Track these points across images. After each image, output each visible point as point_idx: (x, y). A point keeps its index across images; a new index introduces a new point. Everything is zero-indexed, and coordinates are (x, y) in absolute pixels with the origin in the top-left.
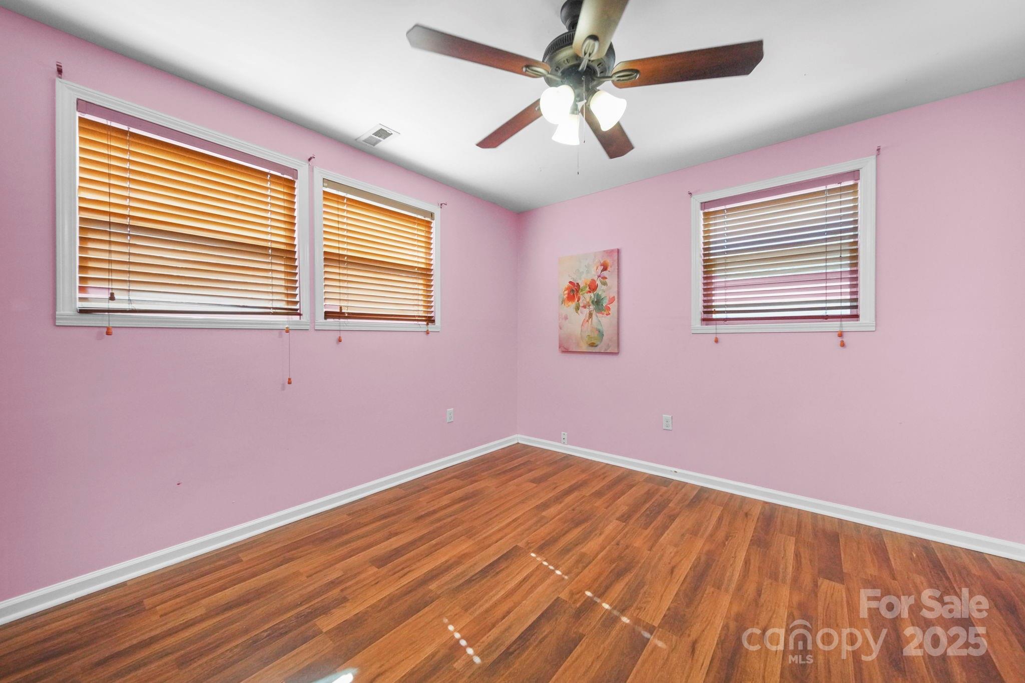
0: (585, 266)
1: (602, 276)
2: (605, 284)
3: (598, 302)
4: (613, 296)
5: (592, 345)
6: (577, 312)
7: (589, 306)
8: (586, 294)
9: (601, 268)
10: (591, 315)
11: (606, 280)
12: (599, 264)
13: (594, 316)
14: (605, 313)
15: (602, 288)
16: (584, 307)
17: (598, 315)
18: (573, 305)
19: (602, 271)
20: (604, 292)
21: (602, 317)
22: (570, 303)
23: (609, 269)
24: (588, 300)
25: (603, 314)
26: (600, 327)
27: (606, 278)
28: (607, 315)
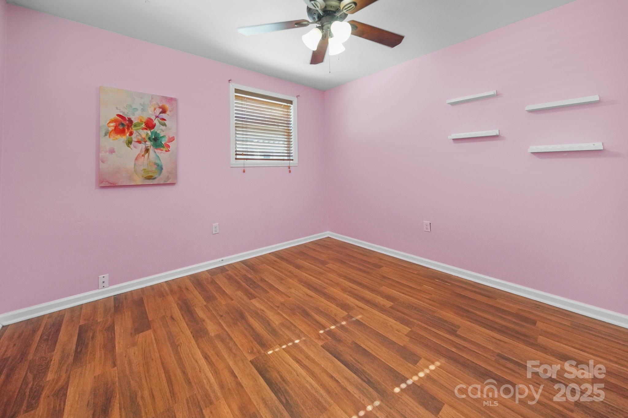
0: (140, 104)
1: (161, 117)
2: (164, 125)
3: (156, 140)
4: (172, 136)
5: (150, 178)
6: (129, 147)
7: (145, 142)
8: (141, 130)
9: (158, 111)
10: (147, 150)
11: (165, 122)
12: (157, 106)
13: (151, 151)
14: (164, 149)
15: (160, 128)
16: (139, 142)
17: (156, 150)
18: (123, 139)
19: (160, 113)
20: (163, 131)
21: (161, 153)
22: (118, 136)
23: (168, 112)
24: (144, 135)
25: (162, 150)
26: (158, 162)
27: (165, 120)
28: (166, 151)
